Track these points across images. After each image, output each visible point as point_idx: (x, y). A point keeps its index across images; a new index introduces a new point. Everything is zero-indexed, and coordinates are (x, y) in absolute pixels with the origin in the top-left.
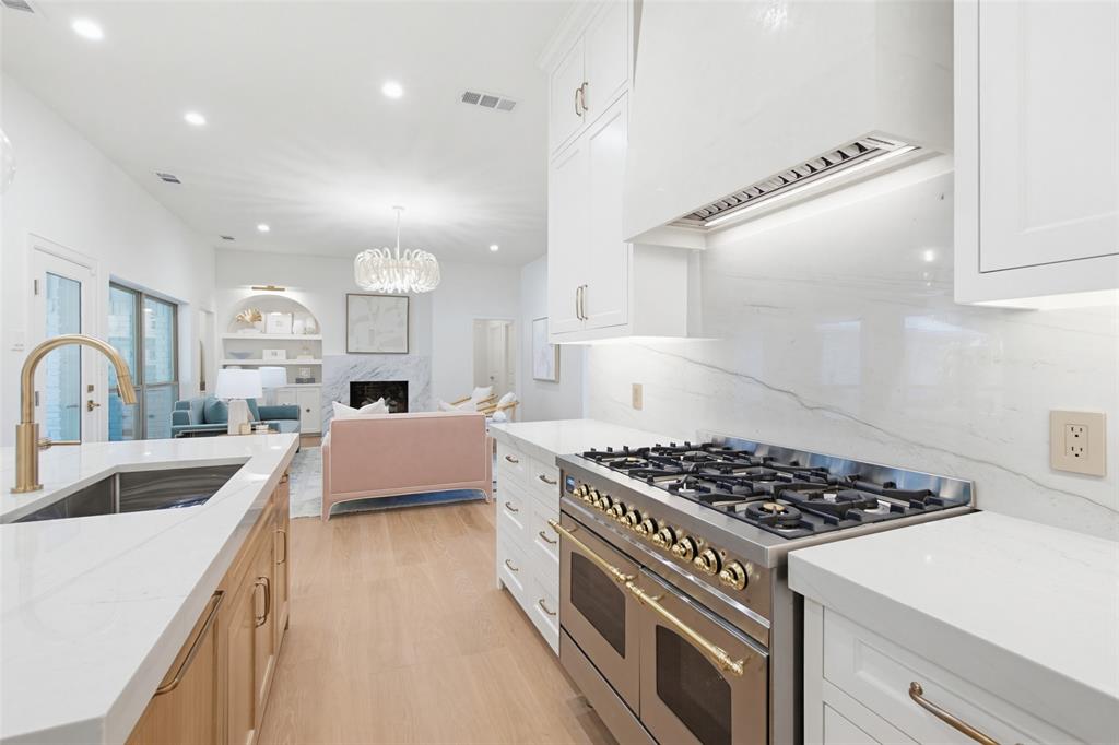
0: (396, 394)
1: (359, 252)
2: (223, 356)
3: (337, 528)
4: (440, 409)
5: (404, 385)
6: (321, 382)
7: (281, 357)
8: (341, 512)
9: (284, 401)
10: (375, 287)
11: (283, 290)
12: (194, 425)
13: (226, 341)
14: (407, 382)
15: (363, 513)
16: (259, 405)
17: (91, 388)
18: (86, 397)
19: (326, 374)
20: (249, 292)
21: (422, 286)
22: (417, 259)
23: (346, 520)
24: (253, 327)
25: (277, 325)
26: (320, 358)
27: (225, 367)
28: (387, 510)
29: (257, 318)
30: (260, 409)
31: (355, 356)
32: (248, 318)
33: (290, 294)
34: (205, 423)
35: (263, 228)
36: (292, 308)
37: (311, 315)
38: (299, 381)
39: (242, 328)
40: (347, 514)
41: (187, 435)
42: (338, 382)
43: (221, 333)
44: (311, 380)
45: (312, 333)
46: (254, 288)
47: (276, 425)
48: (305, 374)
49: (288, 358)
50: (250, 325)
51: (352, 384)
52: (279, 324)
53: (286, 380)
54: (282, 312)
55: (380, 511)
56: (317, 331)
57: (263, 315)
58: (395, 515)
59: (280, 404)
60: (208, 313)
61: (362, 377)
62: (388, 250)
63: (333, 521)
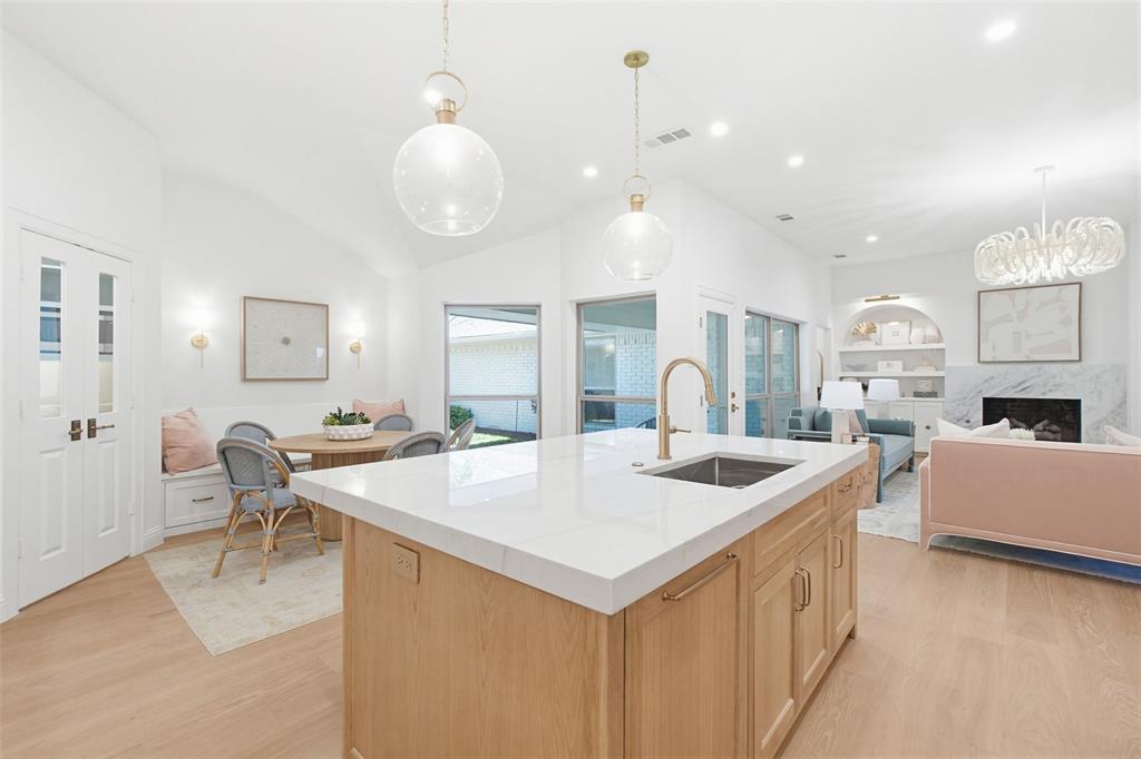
0: (1060, 418)
1: (980, 241)
2: (840, 369)
3: (936, 562)
4: (1113, 441)
5: (1074, 406)
6: (943, 396)
7: (897, 368)
8: (947, 546)
9: (896, 415)
10: (1007, 278)
11: (898, 298)
12: (805, 430)
13: (842, 353)
14: (1079, 402)
15: (975, 555)
16: (869, 417)
17: (733, 395)
18: (731, 401)
19: (950, 387)
20: (862, 305)
21: (1086, 267)
22: (1078, 230)
23: (949, 556)
24: (868, 339)
25: (893, 335)
26: (943, 370)
27: (841, 379)
28: (1011, 562)
29: (872, 330)
30: (869, 421)
31: (987, 367)
32: (863, 330)
33: (906, 301)
34: (814, 430)
35: (872, 239)
36: (909, 316)
37: (932, 322)
38: (917, 394)
39: (857, 341)
40: (954, 551)
41: (799, 438)
42: (965, 398)
43: (837, 346)
44: (933, 394)
45: (934, 342)
46: (867, 301)
47: (879, 438)
48: (925, 387)
49: (904, 370)
50: (865, 337)
51: (986, 400)
52: (896, 334)
53: (898, 393)
54: (900, 321)
55: (1000, 560)
56: (940, 340)
57: (878, 326)
58: (1024, 573)
59: (892, 418)
60: (826, 329)
61: (1002, 391)
62: (1023, 229)
63: (933, 553)
